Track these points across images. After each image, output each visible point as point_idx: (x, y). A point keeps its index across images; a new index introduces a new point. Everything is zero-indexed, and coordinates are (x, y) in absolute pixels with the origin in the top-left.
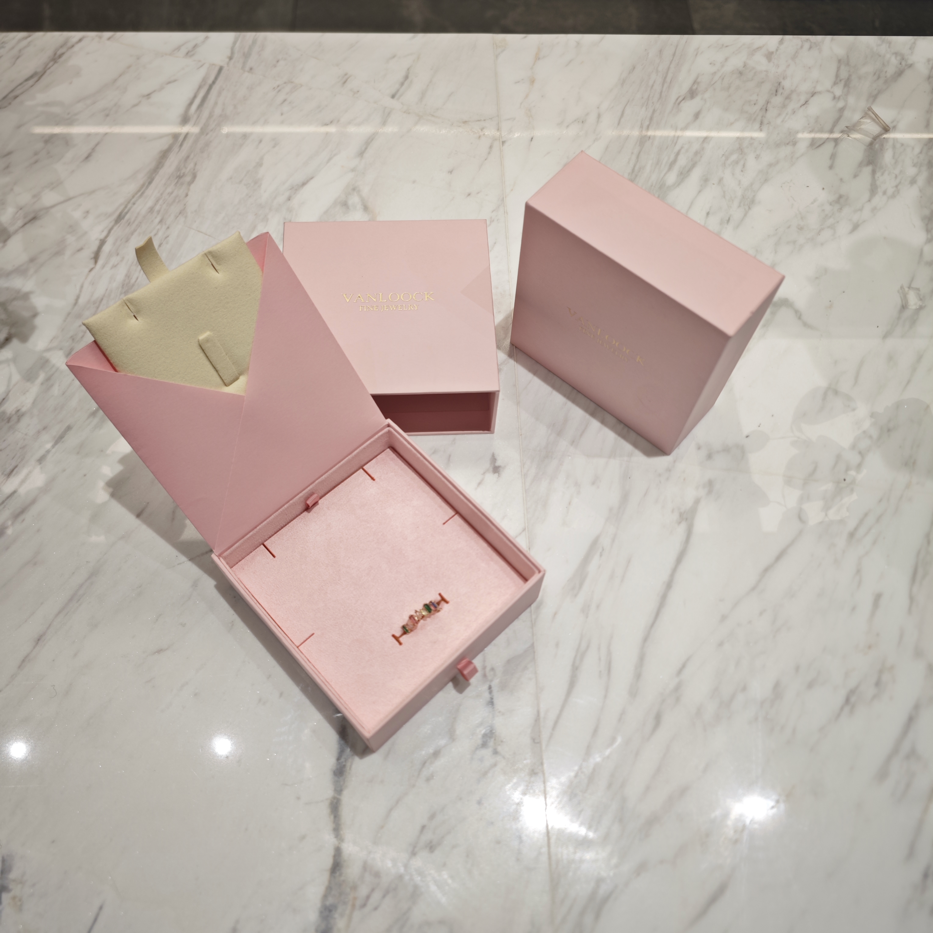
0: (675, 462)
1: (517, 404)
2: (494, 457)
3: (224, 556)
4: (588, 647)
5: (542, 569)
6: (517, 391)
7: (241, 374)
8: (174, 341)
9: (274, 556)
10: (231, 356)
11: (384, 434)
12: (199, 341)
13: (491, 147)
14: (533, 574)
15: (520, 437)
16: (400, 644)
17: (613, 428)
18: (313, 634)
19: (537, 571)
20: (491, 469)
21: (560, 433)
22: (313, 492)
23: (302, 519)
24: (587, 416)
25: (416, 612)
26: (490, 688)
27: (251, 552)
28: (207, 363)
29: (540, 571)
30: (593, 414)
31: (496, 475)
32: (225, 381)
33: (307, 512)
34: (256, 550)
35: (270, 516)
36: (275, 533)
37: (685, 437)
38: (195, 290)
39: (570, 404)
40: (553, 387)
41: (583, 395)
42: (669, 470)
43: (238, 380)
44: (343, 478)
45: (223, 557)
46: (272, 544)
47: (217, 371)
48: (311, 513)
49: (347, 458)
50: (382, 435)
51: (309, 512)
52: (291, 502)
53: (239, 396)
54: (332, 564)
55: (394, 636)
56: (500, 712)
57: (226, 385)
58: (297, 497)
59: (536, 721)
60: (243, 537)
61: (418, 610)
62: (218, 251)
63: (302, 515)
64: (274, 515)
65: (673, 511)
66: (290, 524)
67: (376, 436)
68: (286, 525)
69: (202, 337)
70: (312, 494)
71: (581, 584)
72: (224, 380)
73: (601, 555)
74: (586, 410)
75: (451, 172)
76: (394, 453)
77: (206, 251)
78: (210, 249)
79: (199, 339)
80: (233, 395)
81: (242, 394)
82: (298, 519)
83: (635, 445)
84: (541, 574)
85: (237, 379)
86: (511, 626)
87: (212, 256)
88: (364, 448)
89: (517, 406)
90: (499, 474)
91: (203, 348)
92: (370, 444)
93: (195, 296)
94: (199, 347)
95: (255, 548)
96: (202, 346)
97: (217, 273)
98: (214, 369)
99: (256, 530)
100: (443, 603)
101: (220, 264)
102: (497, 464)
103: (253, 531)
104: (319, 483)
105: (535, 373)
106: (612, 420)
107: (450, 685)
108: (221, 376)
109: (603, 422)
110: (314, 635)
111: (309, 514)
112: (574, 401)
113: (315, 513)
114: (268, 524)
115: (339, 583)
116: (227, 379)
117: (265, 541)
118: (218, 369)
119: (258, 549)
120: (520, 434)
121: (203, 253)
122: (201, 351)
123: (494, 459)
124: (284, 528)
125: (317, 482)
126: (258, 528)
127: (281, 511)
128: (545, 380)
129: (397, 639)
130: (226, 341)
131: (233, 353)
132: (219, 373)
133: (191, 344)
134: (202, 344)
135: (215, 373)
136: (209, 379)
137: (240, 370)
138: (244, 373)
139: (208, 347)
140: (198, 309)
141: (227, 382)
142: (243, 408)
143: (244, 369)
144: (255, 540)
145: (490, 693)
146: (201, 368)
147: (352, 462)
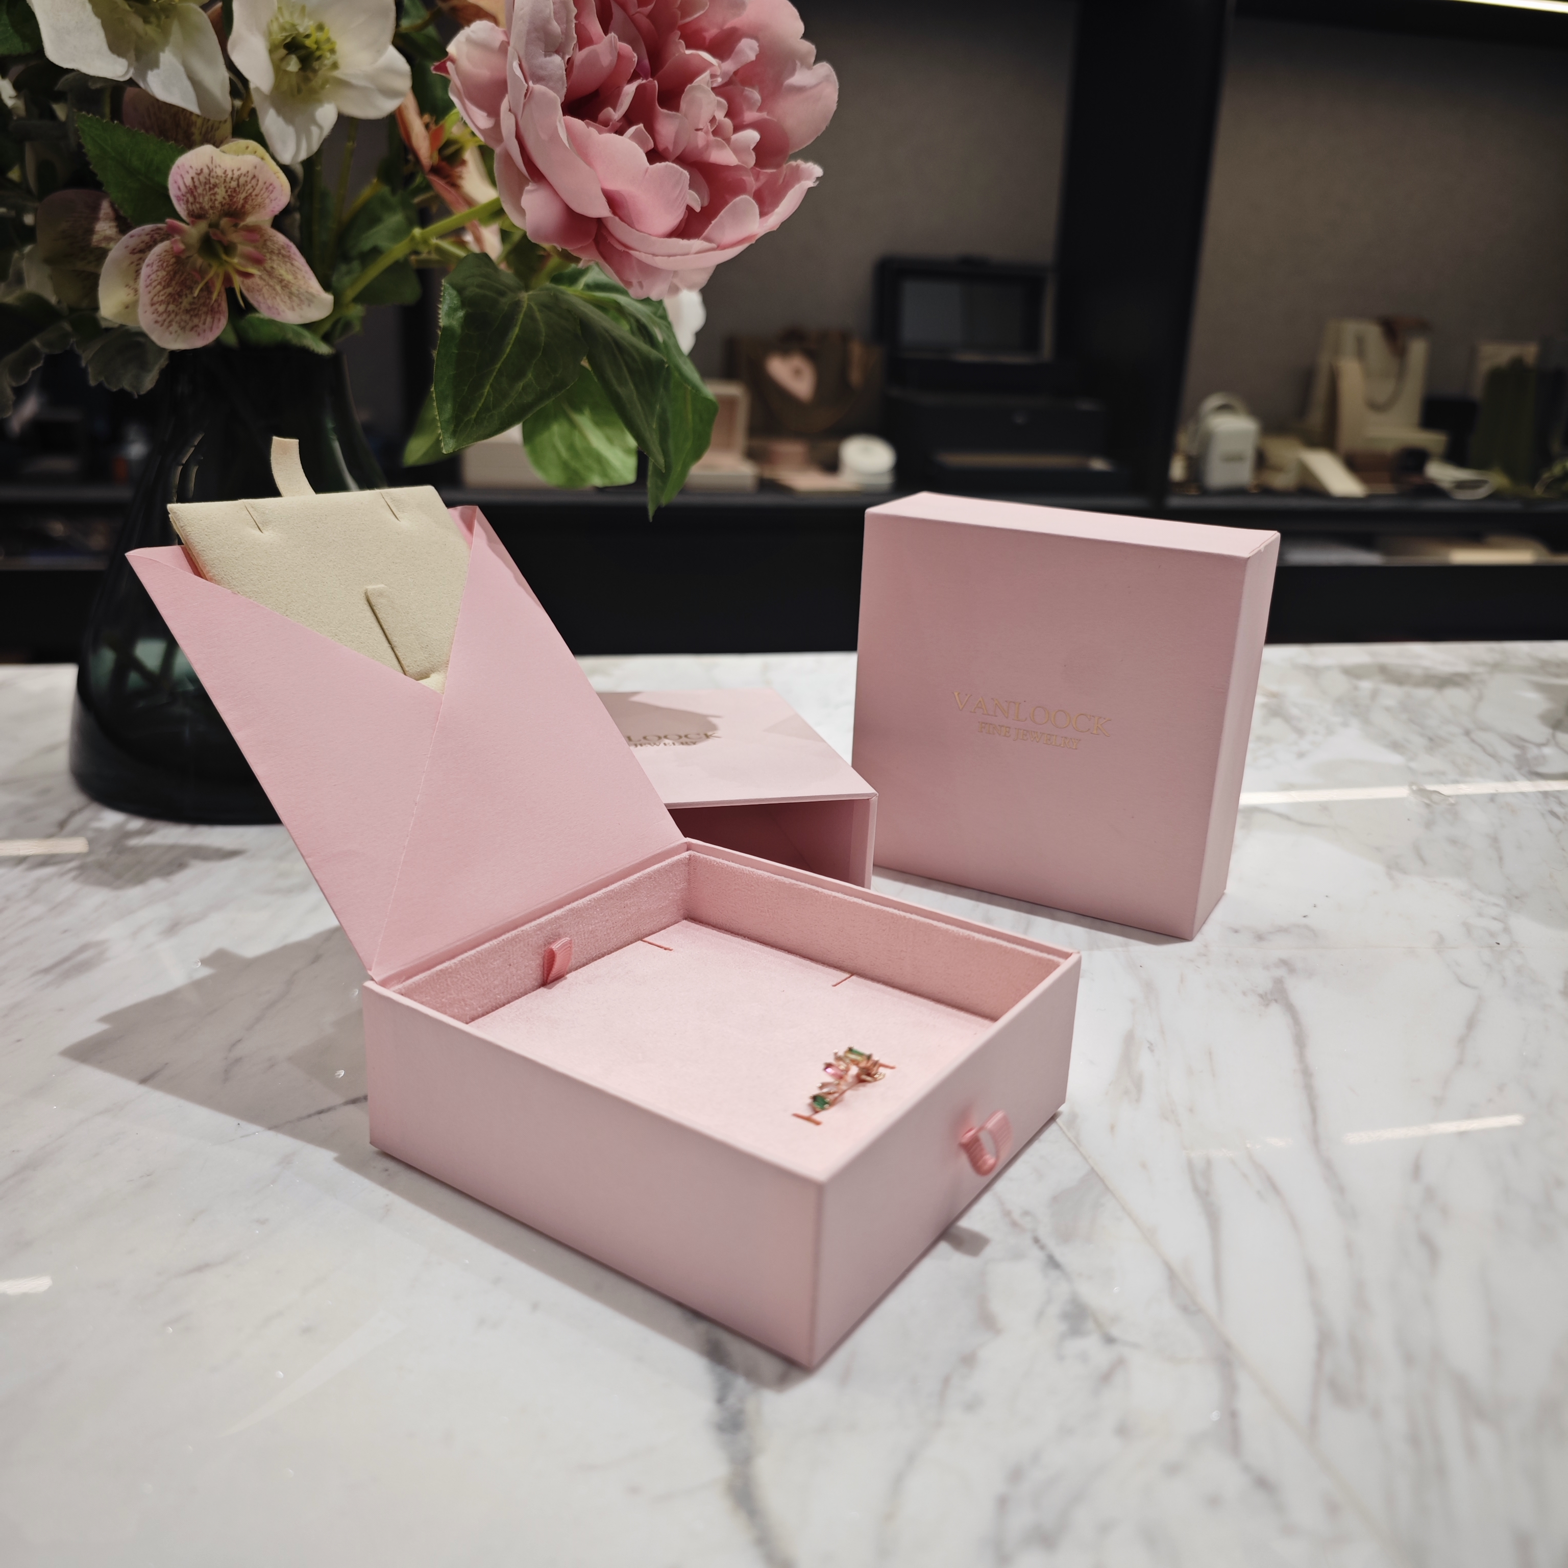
0: (1205, 947)
4: (1210, 1165)
7: (432, 671)
11: (681, 859)
16: (817, 1123)
19: (1062, 961)
22: (559, 933)
23: (537, 996)
26: (1037, 1241)
28: (378, 629)
29: (1067, 956)
32: (407, 670)
33: (544, 989)
36: (484, 1014)
43: (431, 678)
44: (610, 946)
47: (393, 648)
48: (554, 994)
49: (621, 883)
50: (677, 862)
51: (550, 988)
52: (523, 929)
53: (433, 692)
55: (796, 1113)
56: (1078, 1275)
57: (409, 676)
58: (534, 923)
59: (1171, 1278)
62: (402, 496)
63: (537, 991)
64: (491, 943)
66: (511, 1004)
67: (669, 861)
68: (504, 1004)
69: (370, 587)
71: (1138, 1089)
72: (405, 668)
76: (697, 924)
79: (365, 590)
80: (423, 687)
82: (529, 997)
85: (427, 675)
87: (390, 498)
88: (650, 877)
91: (373, 604)
92: (659, 872)
94: (366, 602)
96: (370, 601)
97: (397, 520)
98: (389, 645)
99: (455, 961)
101: (403, 511)
103: (449, 962)
107: (945, 1245)
111: (550, 990)
113: (562, 988)
114: (477, 960)
116: (411, 668)
118: (394, 644)
122: (369, 607)
124: (501, 1009)
126: (459, 958)
127: (503, 941)
129: (808, 1119)
130: (411, 609)
131: (421, 632)
132: (397, 652)
133: (353, 592)
134: (371, 596)
135: (390, 650)
136: (379, 653)
137: (433, 662)
138: (439, 670)
139: (382, 604)
140: (368, 550)
141: (410, 671)
142: (439, 713)
143: (439, 663)
144: (448, 997)
145: (1042, 1247)
146: (366, 631)
147: (628, 902)
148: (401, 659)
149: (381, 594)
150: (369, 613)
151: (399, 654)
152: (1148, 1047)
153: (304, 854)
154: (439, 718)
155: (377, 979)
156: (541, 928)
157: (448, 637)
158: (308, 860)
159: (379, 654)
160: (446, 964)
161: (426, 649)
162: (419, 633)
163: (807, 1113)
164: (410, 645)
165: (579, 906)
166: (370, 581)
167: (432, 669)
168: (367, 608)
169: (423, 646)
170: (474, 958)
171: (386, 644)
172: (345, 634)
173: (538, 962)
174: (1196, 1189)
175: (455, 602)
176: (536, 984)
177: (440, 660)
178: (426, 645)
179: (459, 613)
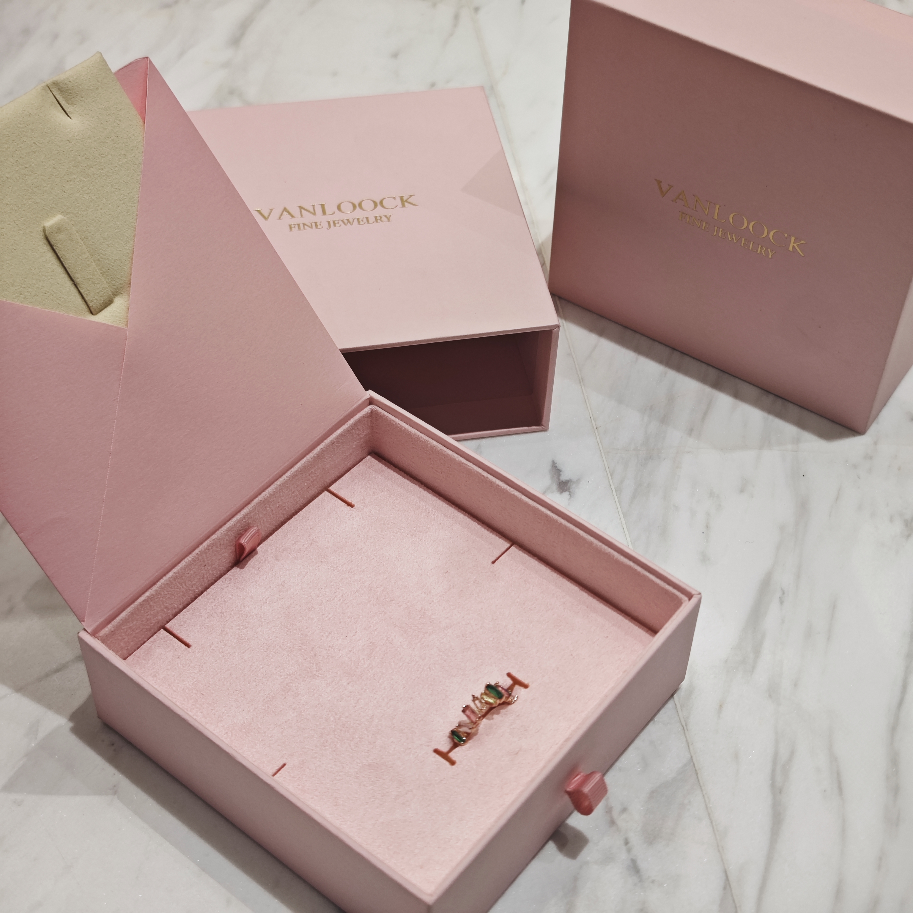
0: (876, 443)
1: (580, 382)
2: (556, 467)
3: (101, 635)
4: (792, 754)
5: (693, 592)
6: (574, 362)
7: (116, 294)
8: (3, 228)
9: (188, 645)
10: (98, 260)
11: (364, 417)
12: (44, 231)
13: (457, 17)
14: (678, 604)
15: (596, 431)
16: (452, 763)
17: (756, 403)
18: (284, 765)
19: (685, 598)
20: (555, 487)
21: (665, 420)
22: (248, 524)
23: (231, 579)
24: (708, 390)
25: (475, 698)
26: (627, 842)
27: (144, 642)
28: (60, 270)
29: (690, 596)
30: (716, 385)
31: (566, 494)
32: (91, 305)
33: (238, 567)
34: (152, 639)
35: (179, 562)
36: (184, 607)
37: (884, 404)
38: (34, 143)
39: (672, 374)
40: (638, 350)
41: (694, 358)
42: (869, 457)
43: (112, 305)
44: (298, 506)
45: (99, 638)
46: (181, 626)
47: (76, 285)
48: (246, 569)
49: (305, 459)
50: (360, 421)
51: (242, 568)
52: (214, 537)
53: (118, 329)
54: (300, 647)
55: (436, 751)
56: (653, 881)
57: (93, 310)
58: (225, 528)
59: (725, 888)
60: (133, 602)
61: (478, 695)
62: (70, 82)
63: (229, 573)
64: (186, 560)
65: (891, 519)
66: (208, 590)
67: (352, 421)
68: (202, 593)
69: (49, 223)
70: (246, 528)
71: (757, 652)
72: (89, 303)
73: (782, 602)
74: (703, 380)
75: (395, 56)
76: (380, 462)
77: (49, 82)
78: (56, 78)
79: (44, 227)
80: (108, 327)
81: (122, 326)
82: (224, 581)
83: (801, 424)
84: (694, 600)
85: (108, 303)
86: (644, 735)
87: (59, 89)
88: (332, 443)
89: (581, 385)
90: (570, 492)
91: (53, 242)
92: (342, 435)
93: (35, 152)
94: (45, 241)
95: (150, 633)
96: (50, 239)
97: (69, 118)
98: (72, 282)
99: (155, 588)
100: (517, 687)
101: (73, 104)
102: (564, 478)
103: (150, 590)
104: (260, 503)
105: (601, 333)
106: (753, 391)
107: (551, 847)
108: (83, 294)
109: (737, 395)
110: (286, 767)
111: (242, 570)
112: (678, 369)
113: (253, 568)
114: (175, 578)
115: (318, 676)
116: (94, 301)
117: (168, 622)
118: (77, 281)
119: (155, 636)
120: (595, 428)
121: (44, 84)
122: (49, 247)
123: (556, 470)
124: (200, 598)
125: (256, 500)
126: (159, 584)
127: (197, 554)
128: (621, 341)
129: (444, 755)
130: (89, 232)
131: (101, 255)
132: (80, 289)
133: (32, 234)
134: (49, 235)
135: (73, 288)
136: (63, 298)
137: (115, 286)
138: (122, 293)
139: (61, 241)
140: (42, 175)
141: (94, 306)
142: (125, 351)
143: (121, 285)
144: (152, 612)
145: (629, 851)
146: (49, 277)
147: (313, 470)
148: (85, 296)
149: (59, 229)
150: (50, 255)
151: (82, 291)
152: (780, 597)
153: (17, 531)
154: (125, 357)
155: (89, 631)
156: (230, 529)
157: (128, 253)
158: (20, 535)
159: (63, 300)
160: (147, 594)
161: (108, 273)
162: (99, 257)
163: (445, 747)
164: (91, 276)
165: (266, 497)
166: (47, 214)
167: (115, 293)
168: (46, 248)
169: (104, 271)
170: (172, 579)
171: (69, 283)
172: (30, 290)
173: (230, 551)
174: (773, 785)
175: (132, 207)
176: (230, 565)
177: (121, 282)
178: (107, 268)
179: (137, 219)
